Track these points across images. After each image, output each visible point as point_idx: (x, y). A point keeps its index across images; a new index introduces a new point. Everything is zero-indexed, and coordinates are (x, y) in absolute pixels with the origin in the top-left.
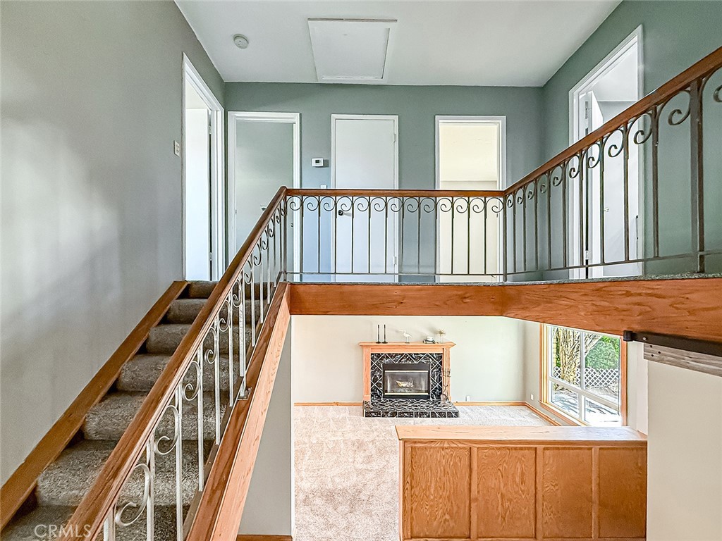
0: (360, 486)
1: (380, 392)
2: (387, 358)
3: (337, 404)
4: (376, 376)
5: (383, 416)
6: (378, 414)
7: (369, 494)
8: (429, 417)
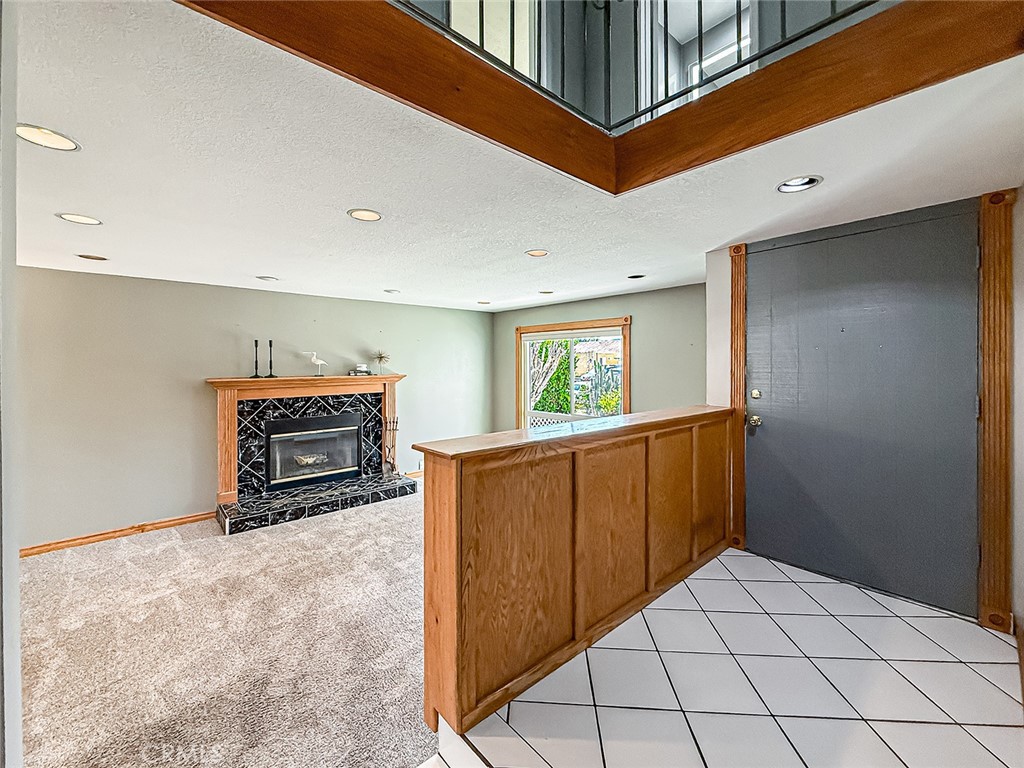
0: (261, 671)
1: (259, 479)
2: (276, 408)
3: (142, 529)
4: (249, 447)
5: (275, 522)
6: (262, 522)
7: (292, 675)
8: (367, 502)
